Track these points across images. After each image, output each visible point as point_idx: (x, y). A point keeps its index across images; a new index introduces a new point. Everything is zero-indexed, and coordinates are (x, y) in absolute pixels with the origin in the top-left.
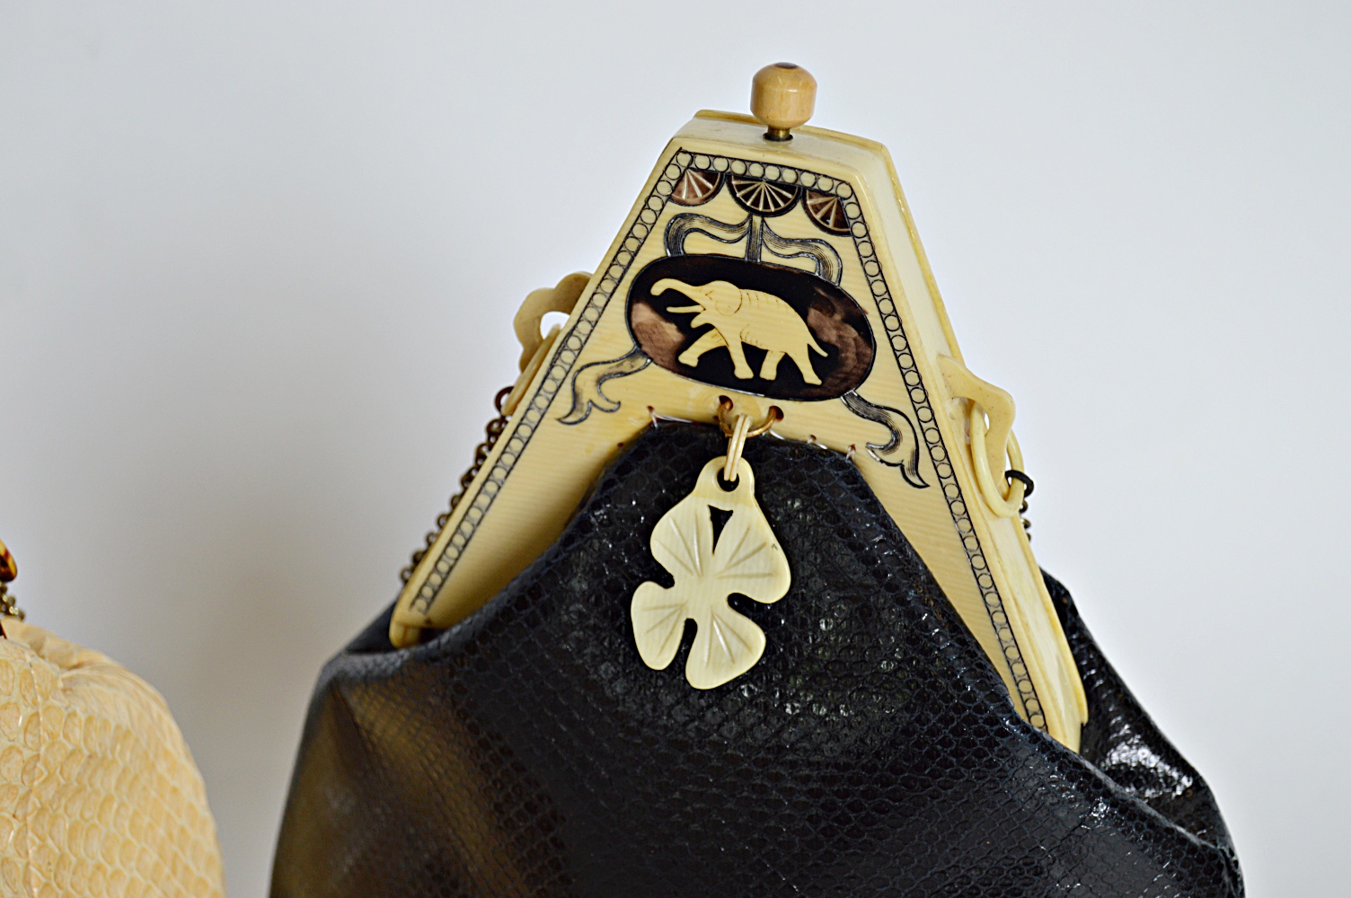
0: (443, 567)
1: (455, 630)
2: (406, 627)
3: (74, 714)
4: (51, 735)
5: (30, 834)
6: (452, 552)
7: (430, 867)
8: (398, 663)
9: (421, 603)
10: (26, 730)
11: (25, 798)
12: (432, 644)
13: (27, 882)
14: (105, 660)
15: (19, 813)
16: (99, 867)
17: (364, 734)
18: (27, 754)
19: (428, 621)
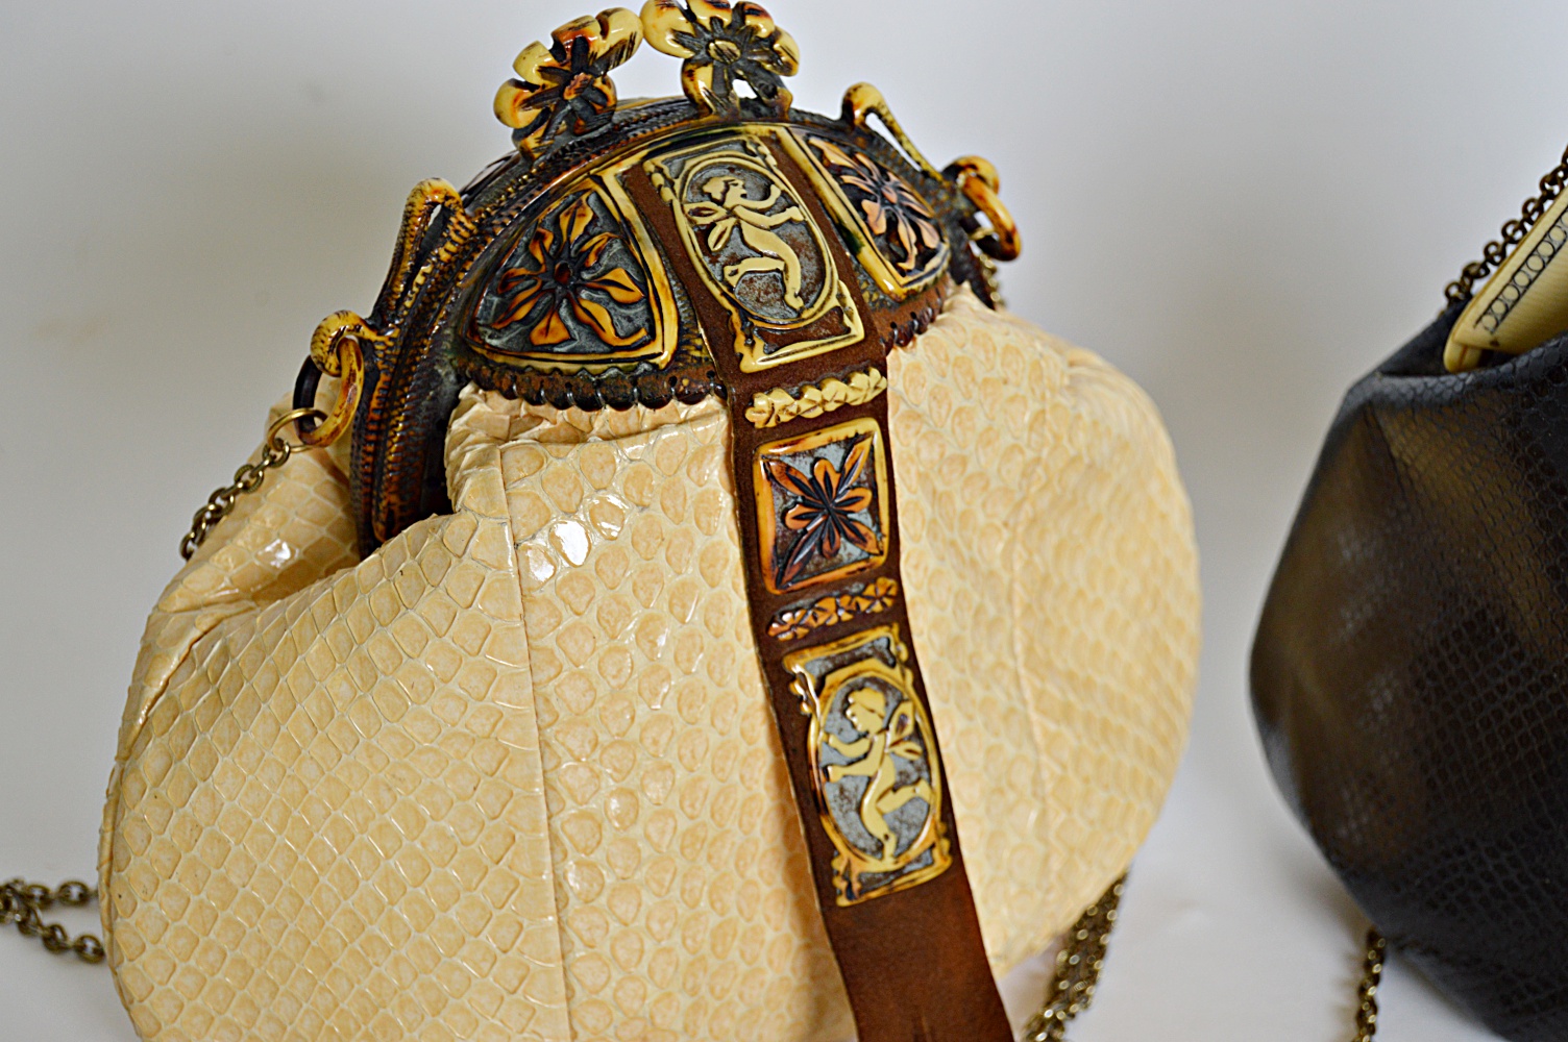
0: (1521, 279)
1: (1536, 353)
2: (1465, 347)
3: (1079, 417)
4: (1056, 437)
5: (1019, 547)
6: (1535, 263)
7: (1469, 625)
8: (1459, 388)
9: (1489, 321)
10: (1031, 428)
11: (1018, 506)
12: (1505, 368)
13: (1010, 600)
14: (1097, 360)
15: (1011, 522)
16: (1080, 593)
17: (1402, 469)
18: (1030, 454)
19: (1495, 343)
